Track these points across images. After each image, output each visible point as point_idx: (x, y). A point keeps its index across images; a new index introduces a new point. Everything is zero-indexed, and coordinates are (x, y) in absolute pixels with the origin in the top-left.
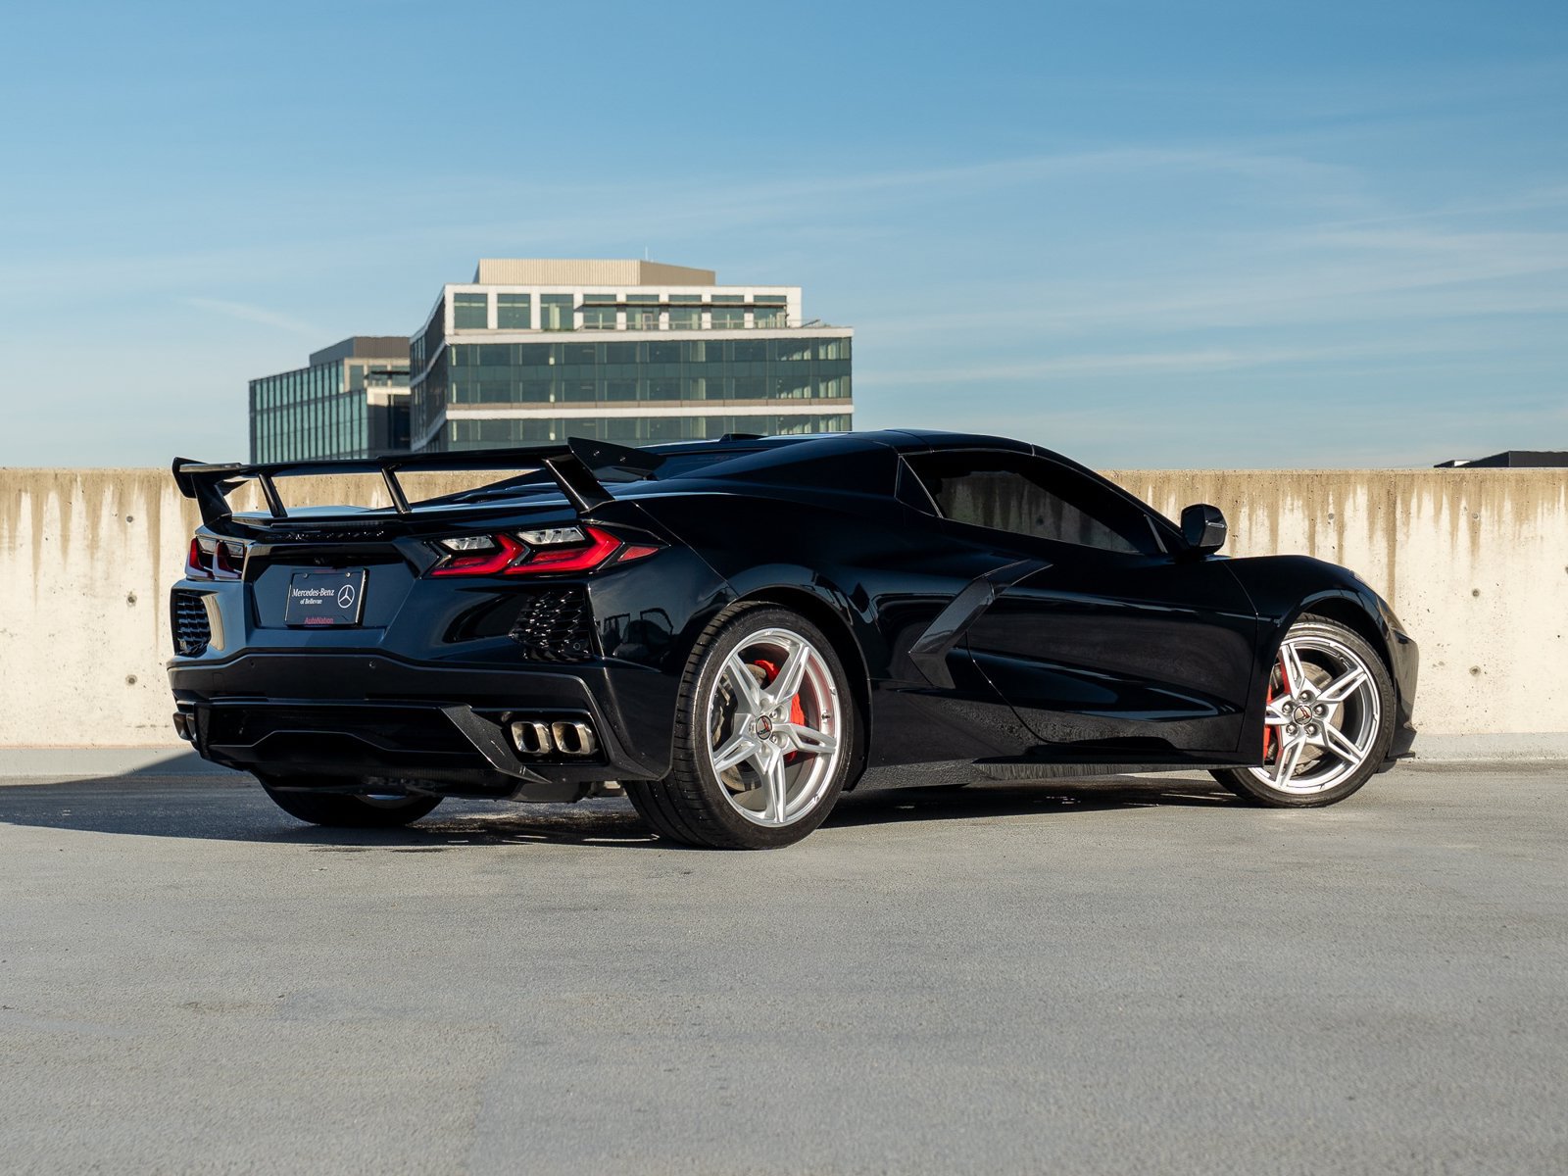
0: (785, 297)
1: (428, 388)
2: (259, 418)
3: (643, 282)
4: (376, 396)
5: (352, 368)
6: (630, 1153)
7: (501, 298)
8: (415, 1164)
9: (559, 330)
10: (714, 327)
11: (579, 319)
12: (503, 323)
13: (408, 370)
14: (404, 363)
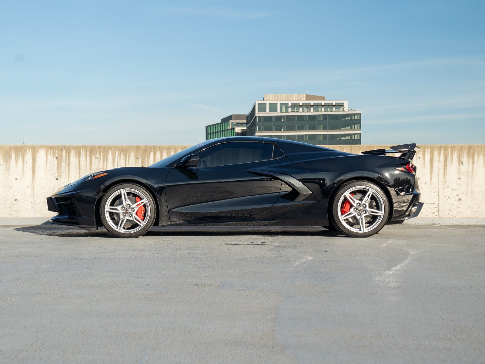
0: (344, 103)
1: (251, 127)
2: (208, 135)
3: (306, 100)
4: (238, 130)
5: (231, 122)
6: (320, 329)
7: (270, 104)
8: (260, 330)
9: (285, 112)
10: (325, 111)
11: (290, 109)
12: (271, 110)
13: (246, 123)
14: (245, 121)
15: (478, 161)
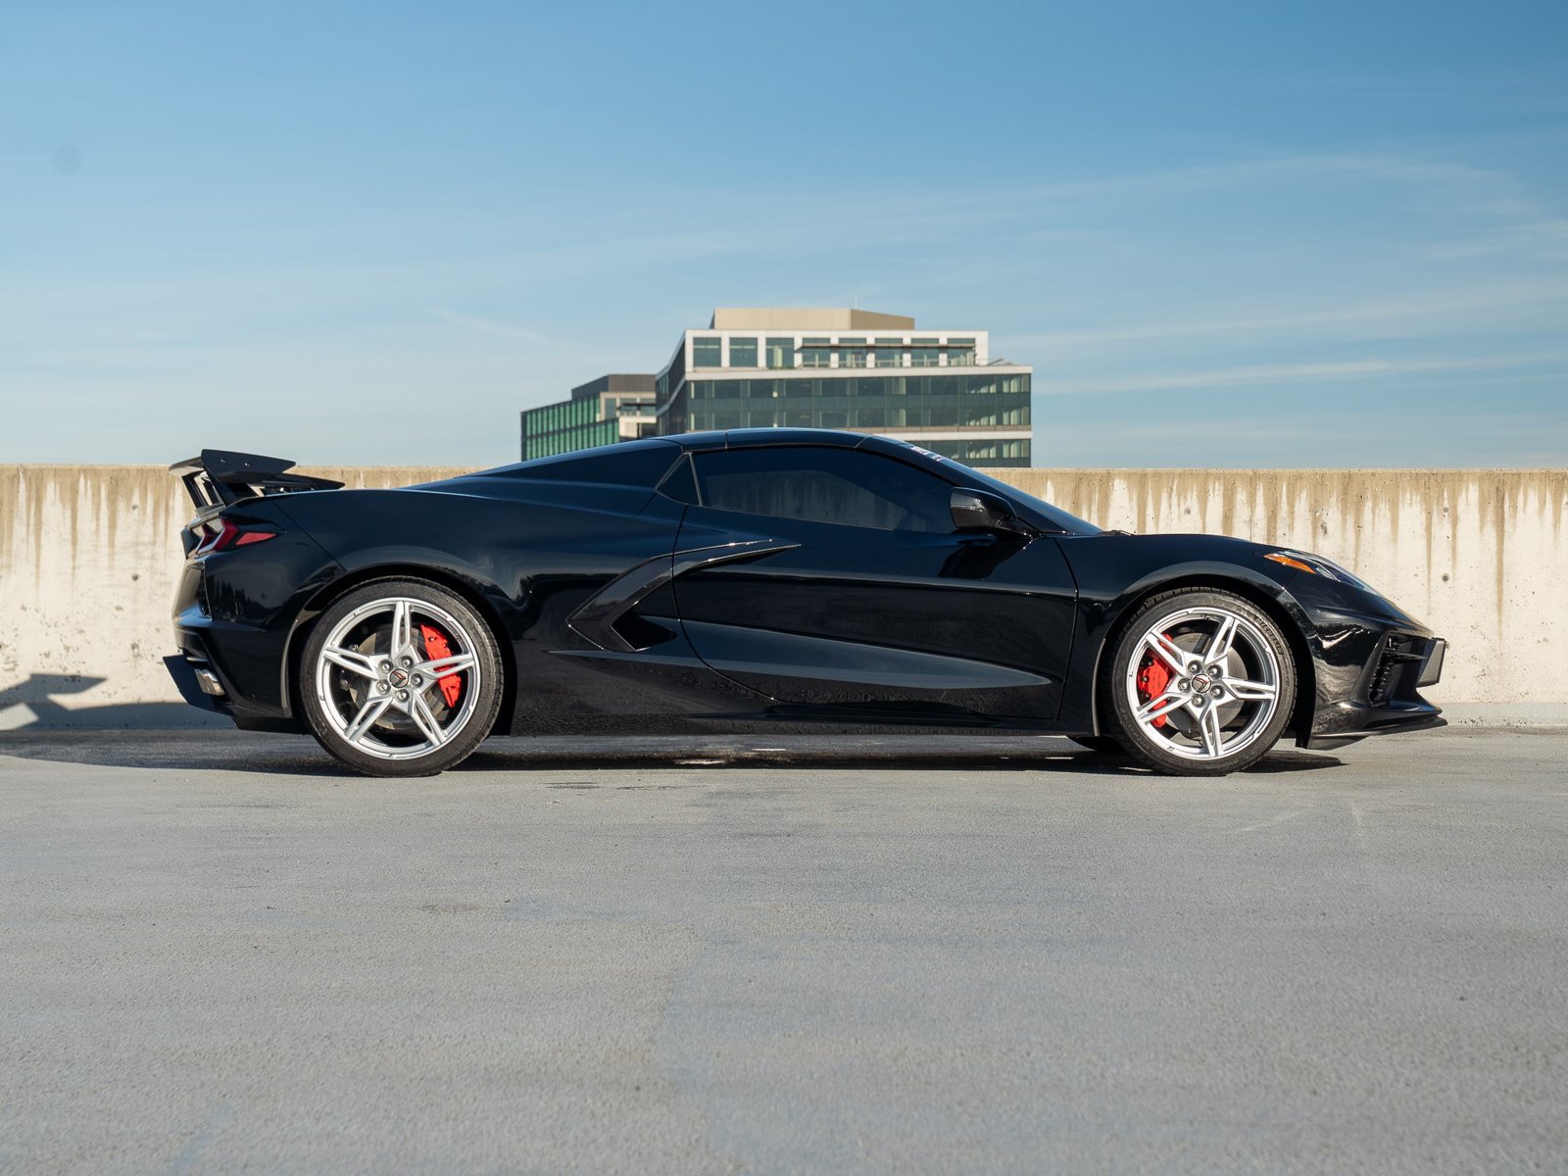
0: (974, 340)
1: (670, 416)
2: (529, 443)
3: (854, 326)
4: (627, 424)
5: (607, 400)
7: (733, 341)
9: (782, 368)
10: (913, 365)
11: (798, 359)
12: (736, 360)
13: (654, 402)
14: (652, 396)
15: (1374, 525)
